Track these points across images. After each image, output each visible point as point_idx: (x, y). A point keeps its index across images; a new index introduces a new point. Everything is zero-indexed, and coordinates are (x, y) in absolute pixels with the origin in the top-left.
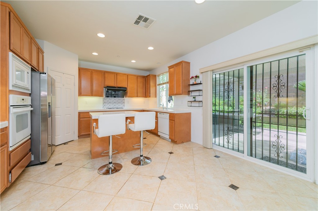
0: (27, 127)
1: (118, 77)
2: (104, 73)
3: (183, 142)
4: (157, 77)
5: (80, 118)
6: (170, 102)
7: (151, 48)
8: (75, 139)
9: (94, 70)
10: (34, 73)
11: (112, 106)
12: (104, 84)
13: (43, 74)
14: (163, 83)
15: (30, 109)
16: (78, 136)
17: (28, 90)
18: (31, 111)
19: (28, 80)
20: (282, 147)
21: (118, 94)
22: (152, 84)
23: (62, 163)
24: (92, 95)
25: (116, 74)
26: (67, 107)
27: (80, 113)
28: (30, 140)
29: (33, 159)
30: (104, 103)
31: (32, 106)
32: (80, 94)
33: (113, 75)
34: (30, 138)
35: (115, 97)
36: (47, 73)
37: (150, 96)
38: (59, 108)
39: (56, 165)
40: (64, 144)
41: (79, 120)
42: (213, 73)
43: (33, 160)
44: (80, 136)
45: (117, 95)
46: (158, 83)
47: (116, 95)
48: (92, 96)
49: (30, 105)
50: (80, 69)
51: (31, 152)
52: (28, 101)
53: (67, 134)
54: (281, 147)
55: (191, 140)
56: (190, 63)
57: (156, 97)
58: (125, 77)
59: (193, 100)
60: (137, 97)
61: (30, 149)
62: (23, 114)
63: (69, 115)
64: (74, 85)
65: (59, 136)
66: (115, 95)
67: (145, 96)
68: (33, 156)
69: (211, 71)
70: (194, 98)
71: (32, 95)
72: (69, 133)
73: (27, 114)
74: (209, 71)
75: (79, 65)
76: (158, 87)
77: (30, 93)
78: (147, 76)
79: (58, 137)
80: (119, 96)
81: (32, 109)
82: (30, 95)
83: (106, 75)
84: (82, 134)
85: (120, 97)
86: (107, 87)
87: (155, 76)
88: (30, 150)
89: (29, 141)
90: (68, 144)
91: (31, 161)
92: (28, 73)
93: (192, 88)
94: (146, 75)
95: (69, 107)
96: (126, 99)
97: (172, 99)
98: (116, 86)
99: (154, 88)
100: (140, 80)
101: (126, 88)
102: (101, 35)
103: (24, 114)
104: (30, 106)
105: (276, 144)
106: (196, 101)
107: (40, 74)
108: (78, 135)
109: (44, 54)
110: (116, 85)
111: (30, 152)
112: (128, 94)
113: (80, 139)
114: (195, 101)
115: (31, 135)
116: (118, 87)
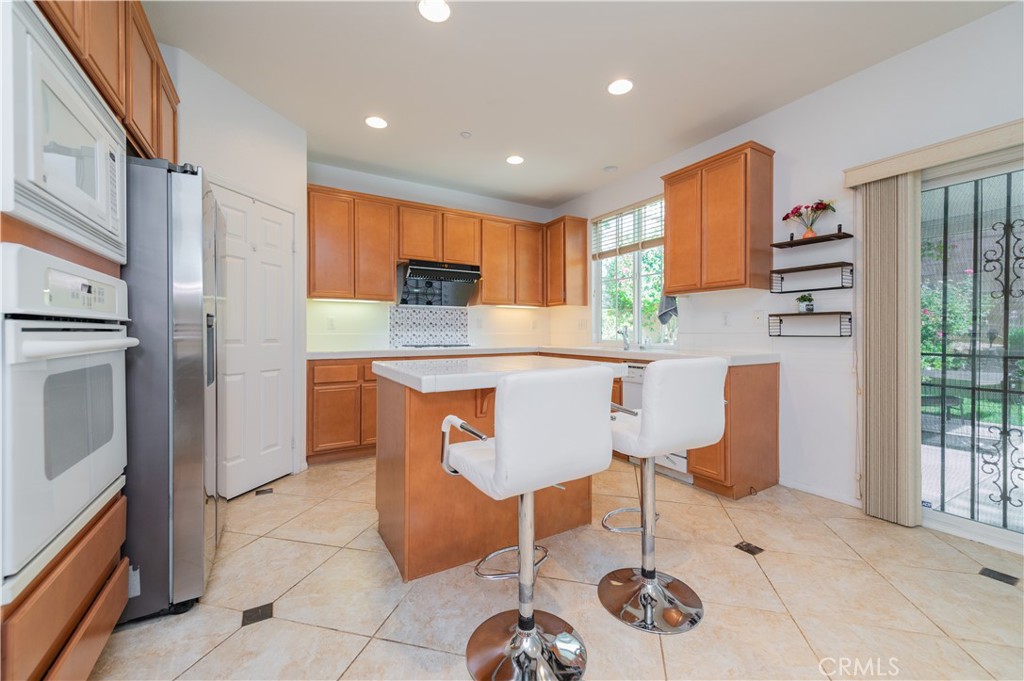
0: (108, 437)
1: (448, 225)
2: (399, 209)
3: (752, 491)
4: (590, 227)
5: (315, 384)
6: (665, 323)
7: (621, 87)
8: (296, 471)
9: (363, 197)
10: (139, 168)
11: (421, 337)
12: (396, 252)
13: (185, 172)
14: (620, 249)
15: (121, 340)
16: (307, 457)
17: (116, 245)
18: (131, 355)
19: (114, 194)
21: (440, 295)
22: (572, 253)
23: (270, 606)
24: (355, 293)
26: (268, 341)
27: (312, 365)
28: (124, 498)
29: (135, 590)
30: (396, 324)
31: (130, 327)
32: (313, 290)
33: (432, 218)
34: (123, 491)
35: (429, 303)
36: (200, 173)
37: (565, 300)
38: (238, 341)
39: (248, 618)
40: (258, 493)
41: (310, 392)
42: (923, 182)
43: (139, 594)
44: (314, 457)
45: (436, 298)
46: (592, 250)
47: (434, 295)
48: (355, 298)
49: (122, 323)
50: (313, 191)
51: (127, 560)
52: (112, 298)
53: (268, 451)
56: (774, 152)
57: (585, 302)
58: (472, 228)
59: (803, 307)
60: (515, 303)
61: (123, 548)
62: (88, 366)
63: (276, 373)
64: (294, 252)
65: (239, 461)
66: (430, 298)
67: (541, 300)
68: (135, 577)
69: (915, 173)
70: (803, 299)
71: (132, 273)
72: (276, 445)
73: (107, 369)
74: (906, 174)
75: (310, 175)
76: (592, 264)
77: (124, 261)
78: (549, 226)
79: (234, 463)
80: (444, 297)
81: (134, 342)
82: (122, 271)
83: (406, 217)
84: (322, 447)
85: (447, 303)
86: (412, 262)
87: (582, 223)
88: (124, 550)
89: (118, 504)
90: (271, 491)
91: (131, 601)
92: (112, 156)
93: (781, 260)
94: (545, 221)
95: (275, 340)
96: (473, 311)
97: (675, 310)
98: (440, 261)
99: (580, 268)
100: (523, 238)
101: (477, 268)
103: (92, 369)
104: (124, 327)
106: (815, 311)
107: (169, 171)
108: (308, 450)
109: (180, 108)
110: (440, 255)
111: (122, 556)
112: (485, 292)
113: (314, 469)
114: (810, 312)
115: (126, 471)
116: (451, 265)
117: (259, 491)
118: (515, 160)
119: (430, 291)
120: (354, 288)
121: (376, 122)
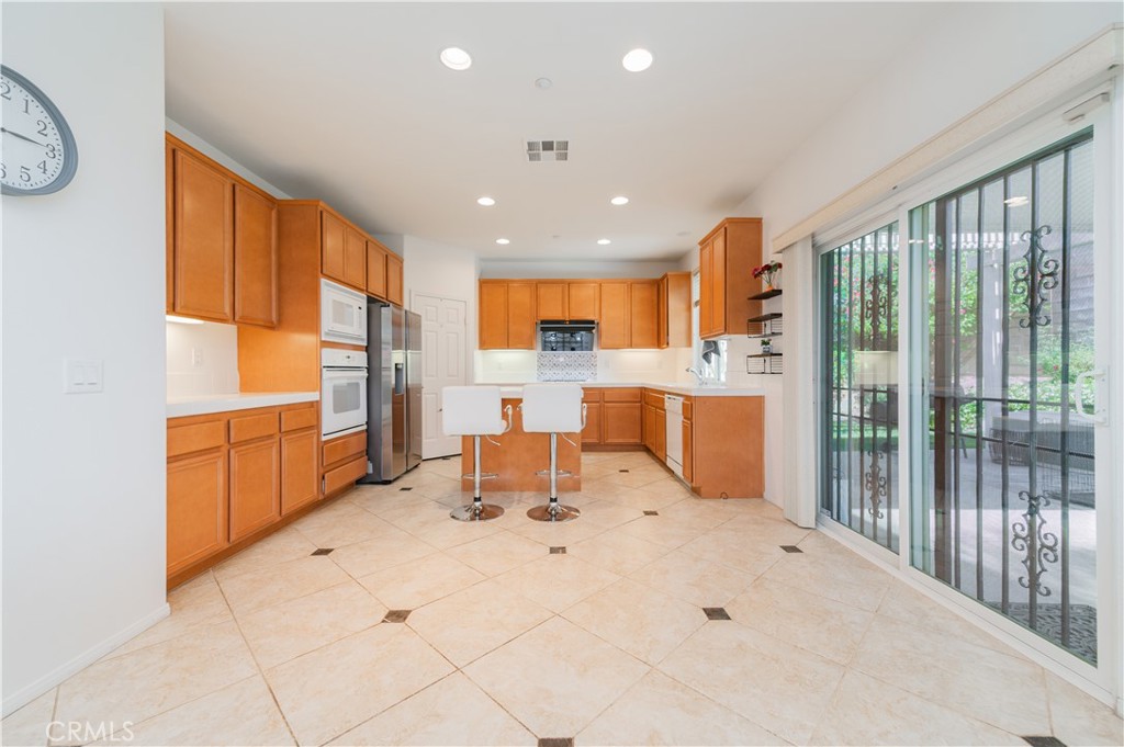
0: (358, 408)
1: (573, 291)
2: (536, 287)
3: (724, 496)
4: (693, 278)
6: (709, 361)
7: (620, 201)
11: (560, 374)
12: (534, 316)
15: (365, 374)
17: (362, 340)
18: (368, 379)
19: (361, 321)
20: (1048, 548)
21: (581, 342)
22: (675, 302)
23: (412, 488)
24: (509, 345)
25: (567, 284)
26: (451, 375)
28: (367, 433)
29: (371, 471)
30: (541, 365)
31: (369, 370)
32: (485, 344)
33: (561, 289)
34: (365, 430)
35: (573, 349)
37: (668, 343)
38: (433, 376)
39: (403, 489)
43: (371, 473)
46: (695, 298)
48: (509, 348)
50: (482, 283)
51: (367, 456)
52: (361, 360)
53: (450, 438)
54: (1043, 546)
55: (765, 494)
58: (594, 291)
60: (631, 346)
61: (366, 450)
62: (349, 383)
64: (466, 324)
66: (574, 345)
68: (370, 465)
70: (763, 342)
71: (369, 350)
76: (695, 311)
77: (366, 346)
78: (662, 279)
80: (584, 344)
81: (370, 375)
82: (365, 349)
83: (542, 290)
86: (543, 322)
87: (686, 277)
88: (367, 452)
89: (363, 434)
91: (367, 474)
92: (360, 308)
96: (599, 354)
97: (717, 352)
98: (567, 319)
99: (684, 315)
100: (639, 293)
101: (593, 322)
102: (486, 201)
104: (366, 369)
105: (1026, 532)
106: (771, 352)
107: (381, 306)
110: (567, 314)
111: (365, 455)
115: (367, 423)
116: (571, 322)
117: (444, 458)
118: (604, 242)
119: (573, 339)
120: (508, 343)
121: (503, 241)
